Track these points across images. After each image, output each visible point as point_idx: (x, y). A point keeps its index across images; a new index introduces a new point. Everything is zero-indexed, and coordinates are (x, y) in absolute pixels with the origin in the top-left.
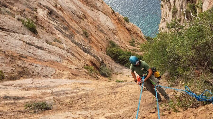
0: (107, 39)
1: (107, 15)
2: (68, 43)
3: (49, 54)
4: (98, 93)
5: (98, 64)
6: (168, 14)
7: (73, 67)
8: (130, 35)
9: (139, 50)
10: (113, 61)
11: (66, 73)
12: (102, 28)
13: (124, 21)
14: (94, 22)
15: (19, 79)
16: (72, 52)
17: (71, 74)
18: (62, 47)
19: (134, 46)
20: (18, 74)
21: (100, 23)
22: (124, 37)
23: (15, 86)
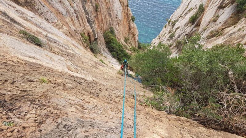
0: (110, 24)
1: (121, 5)
2: (79, 5)
3: (59, 4)
4: (83, 60)
5: (92, 39)
6: (165, 35)
7: (73, 28)
8: (128, 33)
9: (128, 49)
10: (105, 45)
11: (65, 28)
12: (112, 12)
13: (131, 19)
14: (109, 3)
15: (23, 7)
16: (78, 15)
17: (68, 32)
18: (73, 5)
19: (126, 43)
20: (24, 2)
21: (112, 7)
22: (124, 31)
23: (17, 11)
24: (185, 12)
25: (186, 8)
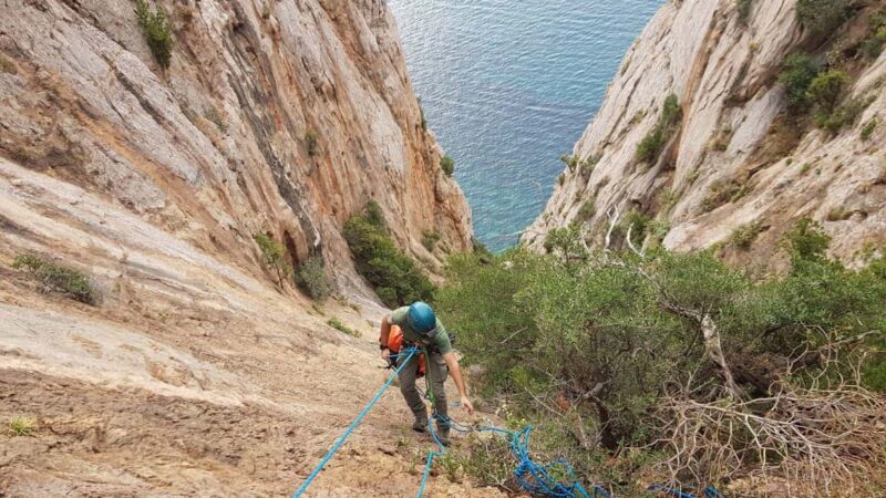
0: (365, 192)
1: (399, 124)
2: (244, 143)
3: (170, 146)
4: (260, 330)
5: (302, 249)
6: (564, 211)
7: (225, 220)
8: (435, 214)
9: (438, 269)
10: (351, 264)
11: (195, 225)
12: (367, 152)
13: (439, 166)
14: (354, 124)
15: (42, 170)
16: (244, 174)
17: (207, 237)
18: (222, 143)
19: (430, 250)
20: (44, 154)
21: (367, 135)
22: (417, 211)
23: (18, 186)
24: (620, 128)
25: (624, 114)
